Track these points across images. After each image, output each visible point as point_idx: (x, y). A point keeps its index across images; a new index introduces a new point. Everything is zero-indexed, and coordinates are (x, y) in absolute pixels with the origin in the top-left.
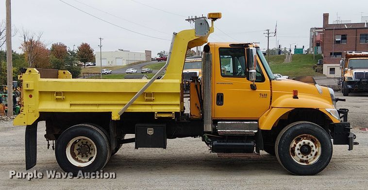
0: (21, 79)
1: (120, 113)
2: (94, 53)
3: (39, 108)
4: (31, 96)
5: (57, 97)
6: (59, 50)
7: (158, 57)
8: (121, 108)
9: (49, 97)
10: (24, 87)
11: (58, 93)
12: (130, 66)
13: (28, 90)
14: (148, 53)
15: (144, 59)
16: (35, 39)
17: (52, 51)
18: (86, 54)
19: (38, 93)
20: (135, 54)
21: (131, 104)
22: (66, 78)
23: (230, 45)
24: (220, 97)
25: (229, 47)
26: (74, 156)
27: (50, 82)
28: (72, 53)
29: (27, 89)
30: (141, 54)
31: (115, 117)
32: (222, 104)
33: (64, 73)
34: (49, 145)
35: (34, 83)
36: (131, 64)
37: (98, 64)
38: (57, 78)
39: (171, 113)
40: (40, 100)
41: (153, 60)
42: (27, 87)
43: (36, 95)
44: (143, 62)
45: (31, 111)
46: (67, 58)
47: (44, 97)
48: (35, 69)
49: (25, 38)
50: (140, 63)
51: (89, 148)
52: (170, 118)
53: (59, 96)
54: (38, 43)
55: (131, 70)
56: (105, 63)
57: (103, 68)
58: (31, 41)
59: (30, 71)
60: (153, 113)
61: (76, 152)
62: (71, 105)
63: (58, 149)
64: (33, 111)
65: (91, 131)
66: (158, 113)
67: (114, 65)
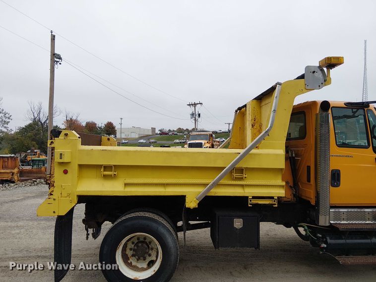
0: (52, 146)
1: (199, 198)
2: (116, 129)
3: (78, 190)
4: (66, 172)
5: (106, 173)
6: (91, 126)
7: (159, 133)
8: (201, 191)
9: (93, 172)
10: (57, 159)
11: (107, 168)
12: (141, 138)
13: (62, 163)
14: (153, 129)
15: (151, 134)
16: (74, 118)
17: (86, 126)
18: (110, 129)
19: (76, 167)
20: (144, 130)
21: (216, 184)
22: (111, 145)
23: (345, 104)
24: (336, 175)
25: (345, 106)
26: (125, 258)
27: (96, 150)
28: (100, 128)
29: (61, 161)
30: (148, 130)
31: (191, 203)
32: (338, 185)
33: (109, 139)
34: (88, 235)
35: (71, 152)
36: (142, 137)
37: (118, 135)
38: (100, 145)
39: (272, 198)
40: (80, 177)
41: (157, 134)
42: (61, 158)
43: (74, 169)
44: (150, 135)
45: (64, 194)
46: (97, 131)
47: (86, 172)
48: (73, 131)
49: (67, 117)
50: (147, 136)
51: (149, 247)
52: (270, 206)
53: (108, 171)
54: (76, 121)
55: (142, 141)
56: (123, 136)
57: (122, 139)
58: (71, 119)
59: (66, 135)
60: (247, 198)
61: (129, 253)
62: (126, 185)
63: (105, 252)
64: (69, 195)
65: (154, 225)
66: (254, 198)
67: (129, 137)
